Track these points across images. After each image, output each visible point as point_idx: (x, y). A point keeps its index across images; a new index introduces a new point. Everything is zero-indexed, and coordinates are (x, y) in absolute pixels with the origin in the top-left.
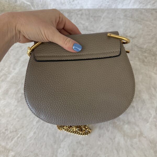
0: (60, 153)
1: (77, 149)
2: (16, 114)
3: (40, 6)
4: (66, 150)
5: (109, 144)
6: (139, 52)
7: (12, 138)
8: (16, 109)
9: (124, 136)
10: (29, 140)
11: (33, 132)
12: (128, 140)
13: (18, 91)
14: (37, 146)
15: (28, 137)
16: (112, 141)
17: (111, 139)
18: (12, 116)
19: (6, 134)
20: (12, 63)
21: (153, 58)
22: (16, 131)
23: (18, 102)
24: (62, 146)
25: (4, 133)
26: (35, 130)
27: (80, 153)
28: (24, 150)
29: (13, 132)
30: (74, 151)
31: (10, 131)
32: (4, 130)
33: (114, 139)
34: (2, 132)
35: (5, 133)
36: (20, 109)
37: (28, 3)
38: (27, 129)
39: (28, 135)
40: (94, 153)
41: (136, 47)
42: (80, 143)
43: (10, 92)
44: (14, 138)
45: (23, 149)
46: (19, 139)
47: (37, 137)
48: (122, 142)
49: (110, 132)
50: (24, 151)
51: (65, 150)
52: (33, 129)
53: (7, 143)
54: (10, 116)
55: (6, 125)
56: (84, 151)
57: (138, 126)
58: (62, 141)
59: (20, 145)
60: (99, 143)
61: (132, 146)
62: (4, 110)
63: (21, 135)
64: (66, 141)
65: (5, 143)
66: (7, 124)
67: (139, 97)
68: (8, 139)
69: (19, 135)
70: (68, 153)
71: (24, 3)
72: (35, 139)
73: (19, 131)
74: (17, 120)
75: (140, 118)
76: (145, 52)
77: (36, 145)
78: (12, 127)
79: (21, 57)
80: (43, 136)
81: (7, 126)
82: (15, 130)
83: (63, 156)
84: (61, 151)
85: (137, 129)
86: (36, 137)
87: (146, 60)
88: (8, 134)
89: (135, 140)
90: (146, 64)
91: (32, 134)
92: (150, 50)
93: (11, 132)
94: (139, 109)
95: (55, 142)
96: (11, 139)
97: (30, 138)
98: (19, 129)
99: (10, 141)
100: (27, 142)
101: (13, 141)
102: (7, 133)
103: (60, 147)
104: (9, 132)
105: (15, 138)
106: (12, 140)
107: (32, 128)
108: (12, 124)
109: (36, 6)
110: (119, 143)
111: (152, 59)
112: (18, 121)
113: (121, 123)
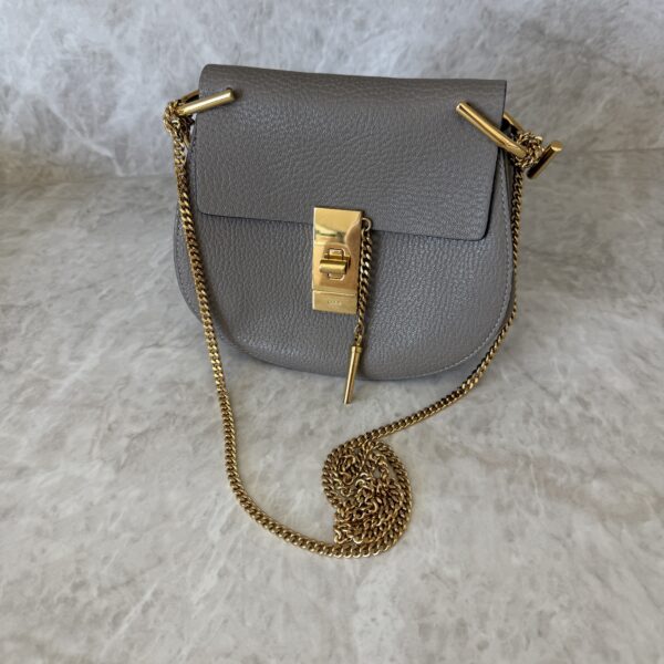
0: (361, 633)
1: (434, 601)
2: (114, 516)
3: (150, 161)
4: (385, 614)
5: (557, 556)
6: (545, 264)
7: (112, 614)
8: (113, 497)
9: (602, 519)
10: (201, 606)
11: (215, 573)
12: (624, 531)
13: (110, 429)
14: (248, 624)
15: (196, 597)
16: (564, 546)
17: (558, 539)
18: (100, 527)
19: (79, 606)
20: (62, 341)
21: (599, 275)
22: (128, 583)
23: (119, 468)
24: (362, 601)
25: (69, 602)
26: (221, 563)
27: (451, 613)
28: (185, 652)
29: (114, 588)
30: (423, 611)
31: (99, 588)
32: (66, 590)
33: (569, 535)
34: (55, 598)
35: (75, 600)
36: (135, 493)
37: (106, 152)
38: (186, 566)
39: (193, 586)
40: (509, 603)
41: (528, 253)
42: (439, 578)
43: (70, 441)
44: (126, 613)
45: (180, 651)
46: (153, 612)
47: (239, 589)
48: (604, 541)
49: (542, 514)
50: (188, 659)
51: (380, 618)
52: (212, 560)
53: (90, 640)
54: (88, 529)
55: (72, 568)
56: (467, 601)
57: (638, 478)
58: (358, 583)
59: (163, 637)
60: (515, 561)
61: (645, 547)
62: (55, 508)
63: (155, 594)
64: (374, 581)
65: (83, 643)
66: (78, 561)
67: (602, 388)
68: (96, 621)
69: (148, 596)
70: (400, 624)
71: (89, 152)
72: (229, 597)
73: (144, 581)
74: (127, 535)
75: (634, 452)
76: (565, 262)
77: (243, 621)
78: (104, 571)
79: (99, 316)
80: (268, 579)
81: (78, 571)
82: (122, 579)
83: (381, 639)
84: (366, 625)
85: (637, 487)
86: (234, 587)
87: (576, 283)
88: (90, 603)
89: (647, 524)
90: (581, 293)
91: (210, 581)
92: (580, 256)
93: (102, 592)
94: (619, 425)
95: (328, 594)
96: (110, 620)
97: (207, 597)
98: (142, 572)
99: (107, 628)
100: (193, 616)
101: (124, 627)
102: (82, 597)
103: (357, 609)
104: (94, 592)
105: (132, 614)
106: (116, 623)
107: (205, 557)
108: (106, 558)
109: (133, 164)
110: (592, 548)
111: (596, 279)
112: (134, 541)
113: (575, 478)
